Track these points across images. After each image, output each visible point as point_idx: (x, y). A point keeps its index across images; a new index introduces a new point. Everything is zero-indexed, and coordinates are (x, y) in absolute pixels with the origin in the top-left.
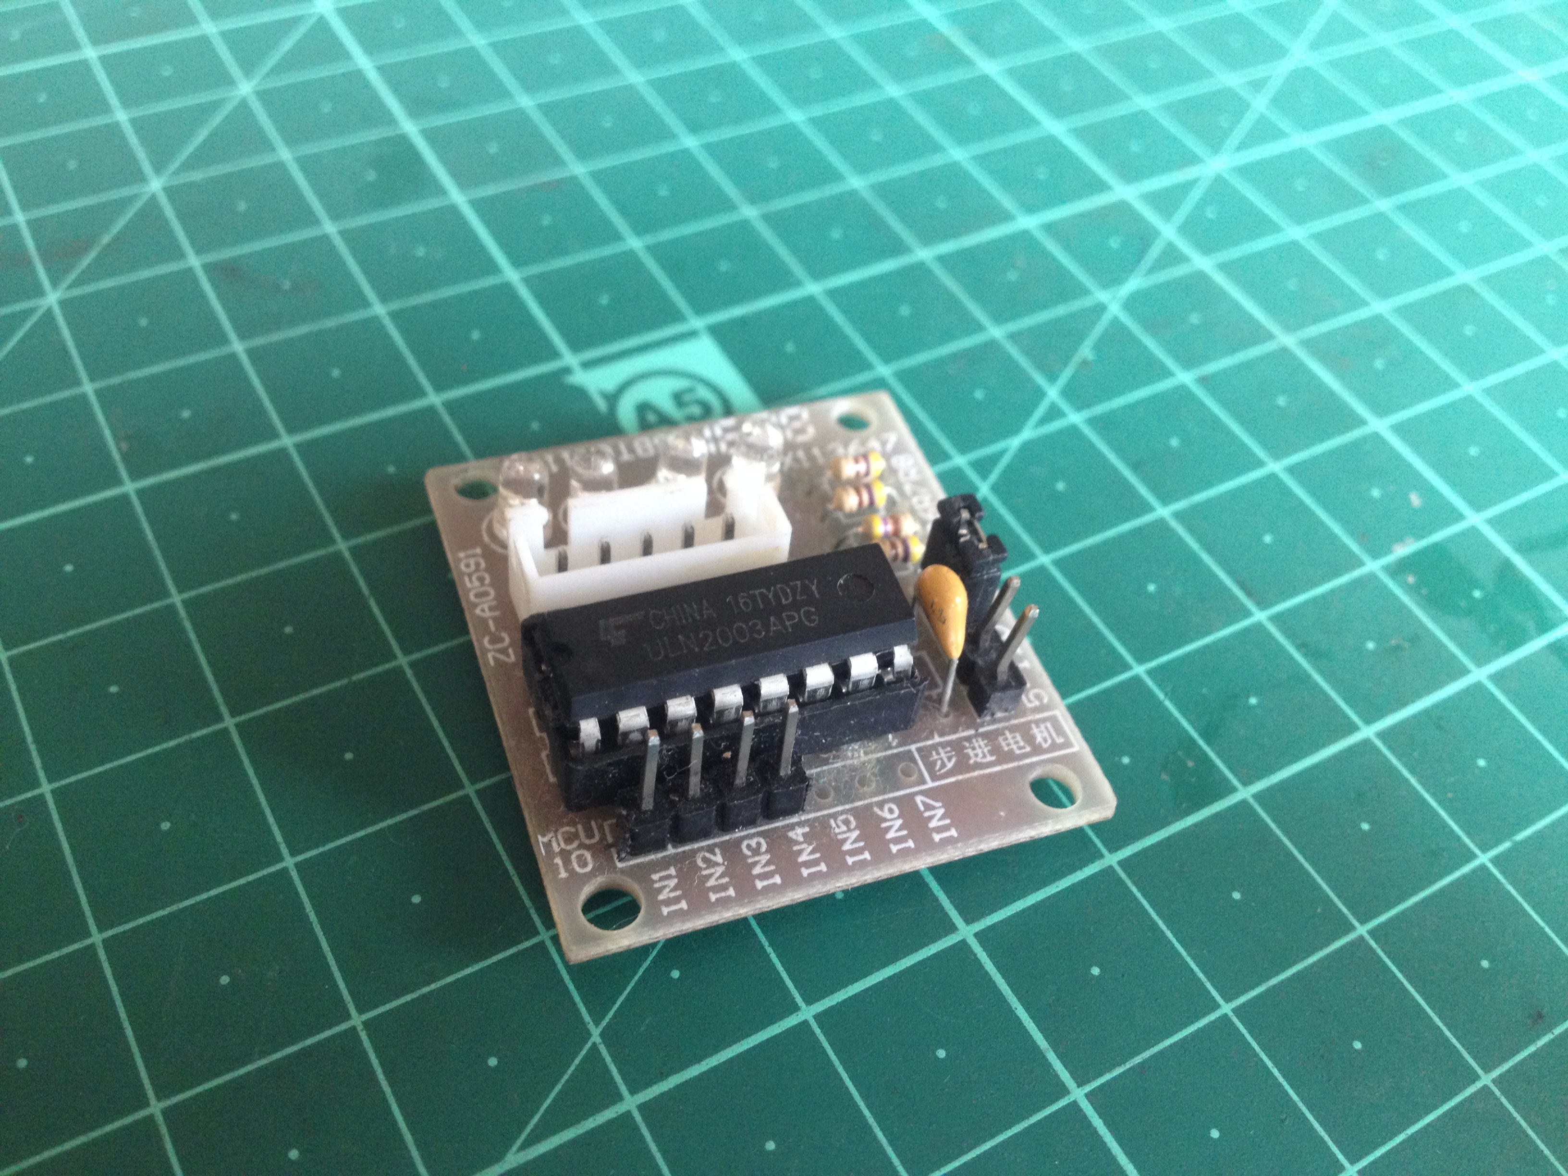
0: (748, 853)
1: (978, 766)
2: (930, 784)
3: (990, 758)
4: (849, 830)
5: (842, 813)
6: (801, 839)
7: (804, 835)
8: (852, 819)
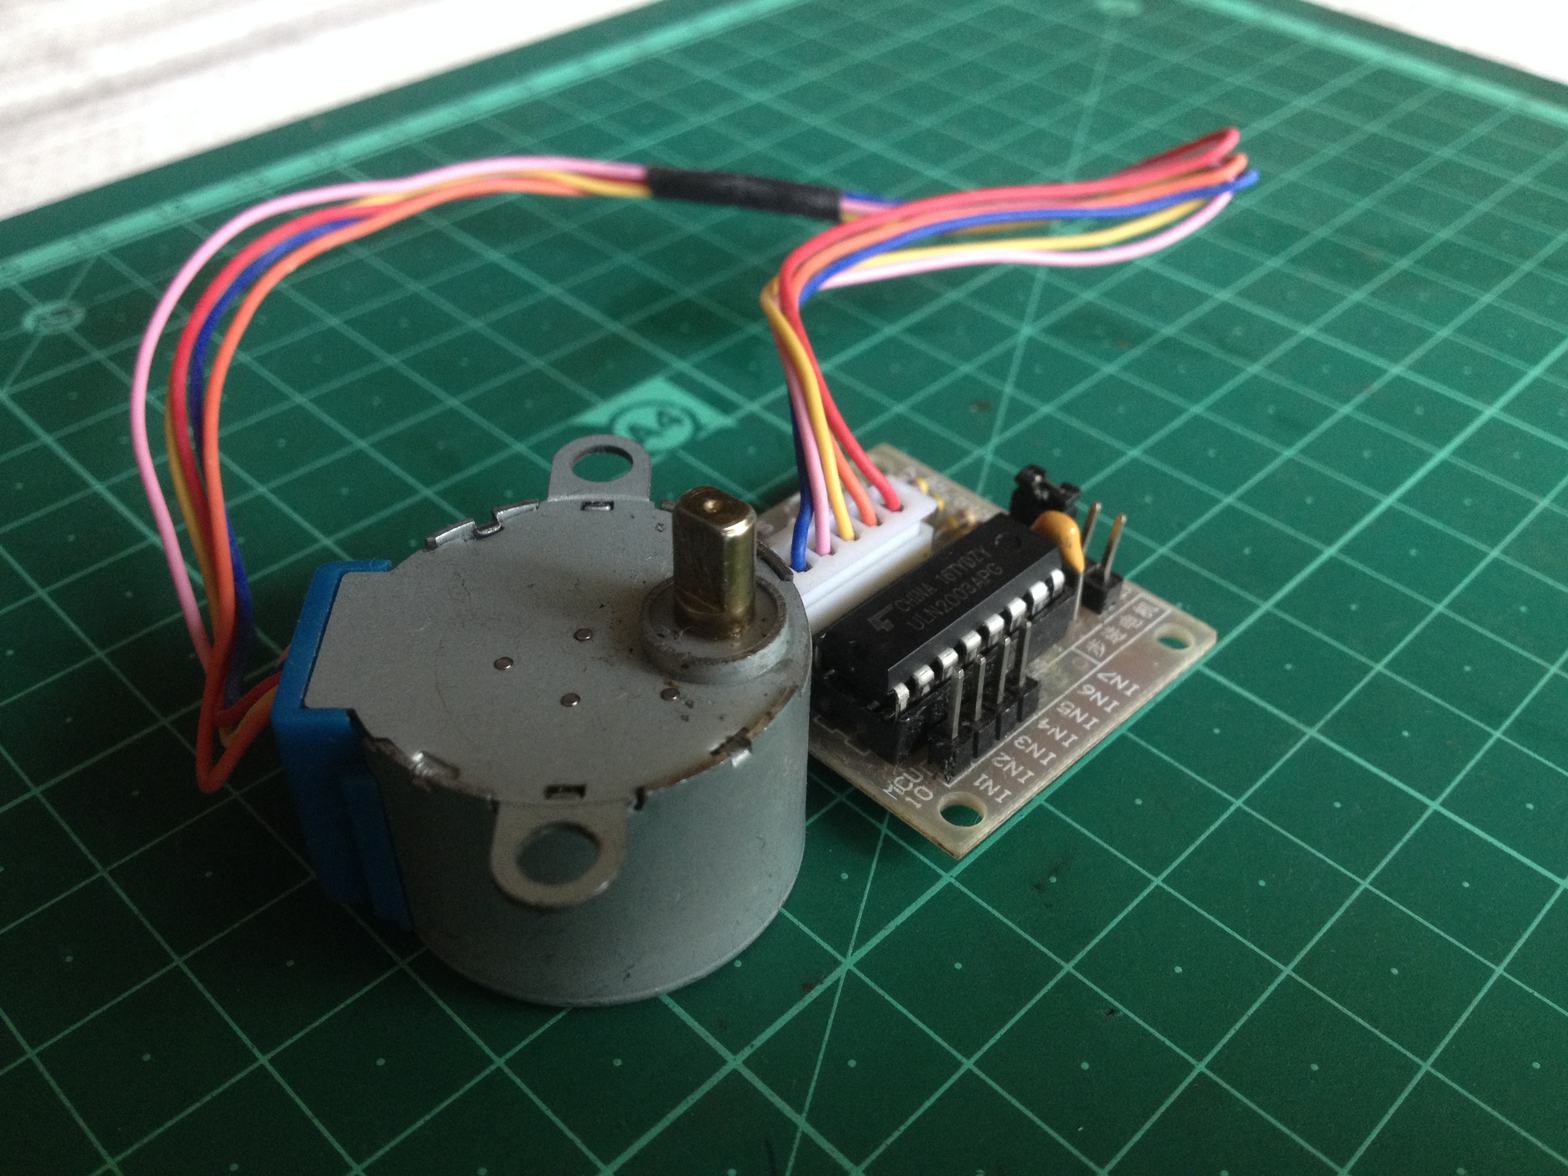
0: (1022, 747)
1: (1119, 644)
2: (1100, 665)
3: (1123, 637)
4: (1073, 711)
5: (1061, 702)
6: (1048, 727)
7: (1048, 723)
8: (1069, 703)
